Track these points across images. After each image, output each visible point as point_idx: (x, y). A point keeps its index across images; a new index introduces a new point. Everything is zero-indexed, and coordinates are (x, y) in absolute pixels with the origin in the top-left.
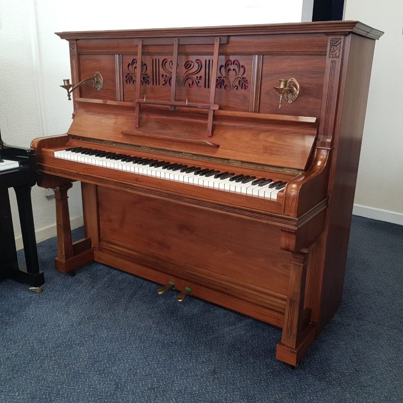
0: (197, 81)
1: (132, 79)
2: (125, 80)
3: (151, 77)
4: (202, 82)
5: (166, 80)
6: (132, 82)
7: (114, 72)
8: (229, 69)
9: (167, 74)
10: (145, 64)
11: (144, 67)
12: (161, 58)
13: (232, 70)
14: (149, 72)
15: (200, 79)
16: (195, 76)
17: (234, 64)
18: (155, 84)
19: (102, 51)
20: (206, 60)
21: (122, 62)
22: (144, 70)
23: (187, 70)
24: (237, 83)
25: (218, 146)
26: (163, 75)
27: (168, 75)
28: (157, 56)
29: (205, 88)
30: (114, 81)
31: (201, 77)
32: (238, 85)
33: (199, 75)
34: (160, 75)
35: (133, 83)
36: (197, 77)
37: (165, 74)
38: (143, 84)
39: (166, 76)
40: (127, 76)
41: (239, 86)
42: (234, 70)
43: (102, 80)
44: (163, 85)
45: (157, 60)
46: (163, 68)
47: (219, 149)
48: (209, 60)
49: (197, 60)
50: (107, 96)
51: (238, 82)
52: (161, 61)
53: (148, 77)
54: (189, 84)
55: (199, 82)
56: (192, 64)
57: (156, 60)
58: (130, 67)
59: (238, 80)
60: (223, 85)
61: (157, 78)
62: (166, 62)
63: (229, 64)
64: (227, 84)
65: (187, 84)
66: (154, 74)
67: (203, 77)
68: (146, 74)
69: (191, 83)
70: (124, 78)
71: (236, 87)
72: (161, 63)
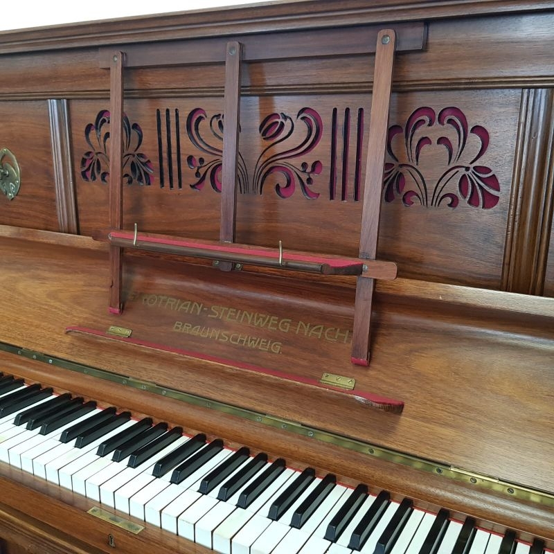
0: (304, 177)
1: (99, 168)
2: (79, 170)
3: (156, 163)
4: (321, 181)
5: (202, 171)
6: (99, 177)
7: (47, 146)
8: (424, 140)
9: (204, 155)
10: (136, 126)
11: (134, 133)
12: (186, 107)
13: (435, 141)
14: (149, 148)
15: (313, 170)
16: (296, 162)
17: (441, 121)
18: (167, 183)
19: (12, 90)
20: (335, 110)
21: (69, 121)
22: (134, 144)
23: (271, 142)
24: (453, 186)
25: (397, 409)
26: (190, 159)
27: (208, 158)
28: (173, 101)
29: (332, 198)
30: (49, 174)
31: (316, 164)
32: (457, 191)
33: (309, 159)
34: (184, 158)
35: (103, 179)
36: (304, 165)
37: (197, 154)
38: (130, 182)
39: (201, 160)
40: (84, 161)
41: (459, 195)
42: (442, 140)
43: (16, 170)
44: (192, 187)
45: (173, 114)
46: (192, 138)
47: (405, 420)
48: (347, 110)
49: (303, 110)
50: (32, 213)
51: (456, 181)
52: (184, 116)
53: (144, 164)
54: (278, 187)
55: (309, 180)
56: (288, 124)
57: (168, 110)
58: (93, 132)
59: (459, 176)
60: (399, 190)
61: (175, 167)
62: (200, 119)
63: (423, 121)
64: (414, 188)
65: (269, 187)
66: (165, 155)
67: (326, 164)
68: (141, 155)
69: (282, 181)
70: (78, 164)
71: (449, 200)
72: (183, 122)
